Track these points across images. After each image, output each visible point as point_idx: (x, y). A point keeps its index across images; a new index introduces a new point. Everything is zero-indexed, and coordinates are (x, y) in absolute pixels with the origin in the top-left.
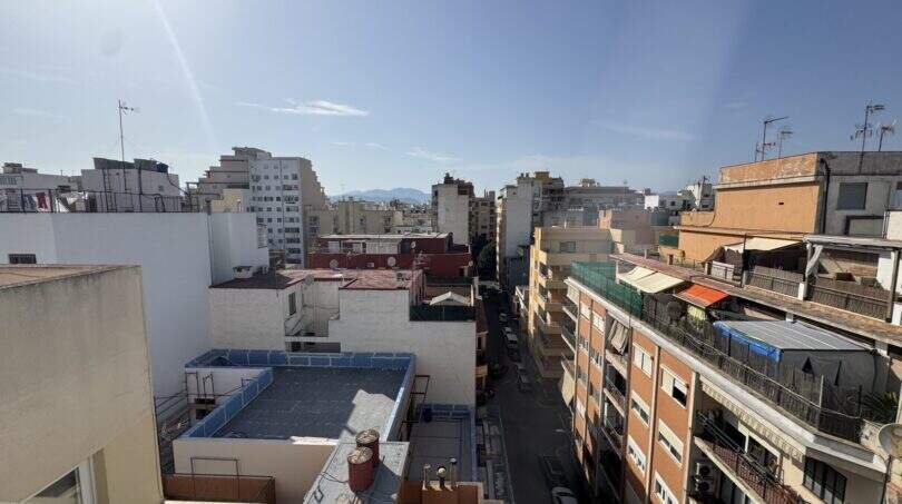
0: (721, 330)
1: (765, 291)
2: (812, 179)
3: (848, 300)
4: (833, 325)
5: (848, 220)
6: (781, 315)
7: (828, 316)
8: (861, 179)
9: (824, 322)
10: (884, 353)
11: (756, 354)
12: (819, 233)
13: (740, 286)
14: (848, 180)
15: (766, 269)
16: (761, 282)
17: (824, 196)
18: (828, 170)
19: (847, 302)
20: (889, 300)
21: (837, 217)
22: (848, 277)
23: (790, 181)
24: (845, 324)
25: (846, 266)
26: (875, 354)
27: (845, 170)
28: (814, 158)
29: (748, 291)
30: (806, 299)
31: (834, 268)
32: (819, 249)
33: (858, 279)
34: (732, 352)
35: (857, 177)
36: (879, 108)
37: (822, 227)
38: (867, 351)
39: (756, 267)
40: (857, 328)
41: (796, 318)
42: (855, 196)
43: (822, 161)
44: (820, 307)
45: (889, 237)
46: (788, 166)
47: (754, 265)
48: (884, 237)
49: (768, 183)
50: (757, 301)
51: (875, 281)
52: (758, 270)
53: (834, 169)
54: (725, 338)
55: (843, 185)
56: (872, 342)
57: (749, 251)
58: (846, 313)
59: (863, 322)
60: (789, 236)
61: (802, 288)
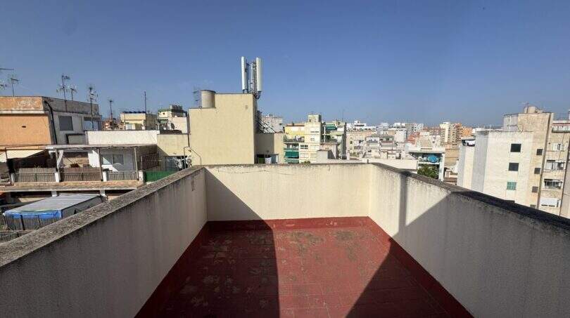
0: (12, 216)
1: (32, 184)
2: (43, 112)
3: (82, 176)
4: (80, 190)
5: (67, 136)
6: (49, 194)
7: (76, 186)
8: (68, 114)
9: (75, 190)
10: (104, 195)
11: (44, 220)
12: (54, 144)
13: (11, 185)
14: (62, 114)
15: (29, 169)
16: (27, 178)
17: (52, 122)
18: (51, 109)
19: (82, 177)
20: (100, 171)
21: (61, 135)
22: (75, 166)
23: (27, 112)
24: (86, 187)
25: (74, 160)
26: (101, 197)
27: (60, 109)
28: (40, 100)
29: (18, 187)
30: (61, 181)
31: (68, 162)
32: (61, 152)
33: (81, 166)
34: (26, 226)
35: (66, 113)
36: (67, 78)
37: (55, 140)
38: (98, 197)
39: (20, 169)
40: (91, 187)
41: (58, 193)
42: (67, 123)
43: (46, 102)
44: (70, 184)
45: (90, 143)
46: (23, 102)
47: (17, 168)
48: (88, 144)
49: (9, 112)
50: (30, 190)
51: (89, 165)
52: (21, 171)
53: (54, 108)
54: (17, 220)
55: (60, 117)
56: (98, 192)
57: (11, 159)
58: (83, 183)
59: (92, 184)
60: (37, 147)
61: (57, 175)
